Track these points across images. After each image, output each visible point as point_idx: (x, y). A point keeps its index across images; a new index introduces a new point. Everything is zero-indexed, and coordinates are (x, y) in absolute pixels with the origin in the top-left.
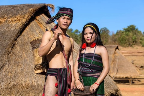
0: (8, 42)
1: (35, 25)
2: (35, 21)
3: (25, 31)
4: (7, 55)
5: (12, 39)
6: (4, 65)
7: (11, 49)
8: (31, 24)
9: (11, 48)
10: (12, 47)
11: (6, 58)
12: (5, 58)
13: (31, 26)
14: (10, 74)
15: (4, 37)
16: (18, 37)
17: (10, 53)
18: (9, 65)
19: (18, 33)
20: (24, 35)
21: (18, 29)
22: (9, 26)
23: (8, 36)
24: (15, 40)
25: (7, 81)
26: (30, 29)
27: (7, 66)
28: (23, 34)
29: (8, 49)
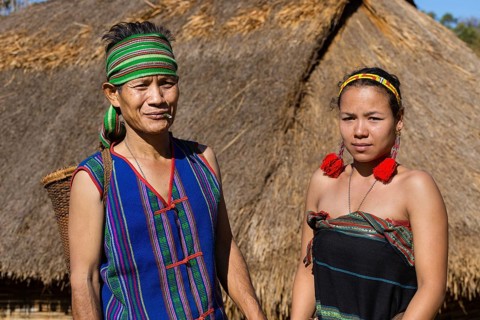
0: (283, 88)
1: (364, 24)
2: (361, 11)
3: (333, 47)
4: (281, 134)
5: (296, 76)
6: (274, 168)
7: (295, 113)
8: (350, 22)
9: (292, 109)
10: (298, 106)
11: (281, 142)
12: (278, 142)
13: (352, 30)
14: (296, 198)
15: (267, 73)
16: (313, 69)
17: (291, 126)
18: (290, 166)
19: (311, 58)
20: (330, 63)
21: (311, 42)
22: (280, 35)
23: (281, 69)
24: (305, 79)
25: (288, 223)
26: (348, 40)
27: (284, 170)
28: (327, 56)
29: (285, 112)
